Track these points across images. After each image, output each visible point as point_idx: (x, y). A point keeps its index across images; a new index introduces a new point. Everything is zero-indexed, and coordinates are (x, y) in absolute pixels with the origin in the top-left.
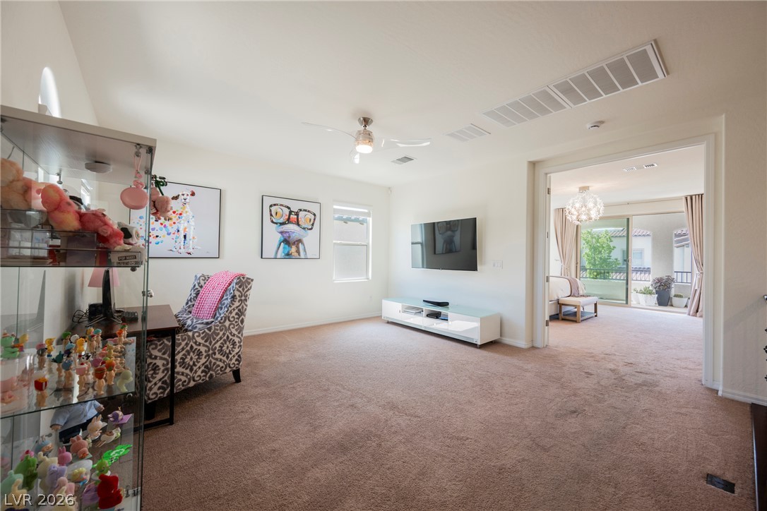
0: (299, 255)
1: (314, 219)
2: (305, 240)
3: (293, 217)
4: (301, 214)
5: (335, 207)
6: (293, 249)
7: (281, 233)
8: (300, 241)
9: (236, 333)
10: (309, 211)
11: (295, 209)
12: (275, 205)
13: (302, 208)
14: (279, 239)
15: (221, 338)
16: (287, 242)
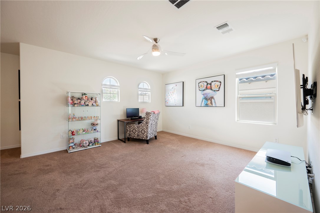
0: (212, 105)
1: (220, 85)
2: (215, 97)
3: (209, 86)
4: (213, 84)
5: (237, 74)
6: (209, 102)
7: (203, 94)
8: (212, 98)
10: (217, 81)
11: (209, 82)
12: (200, 82)
13: (213, 80)
14: (202, 98)
16: (206, 99)
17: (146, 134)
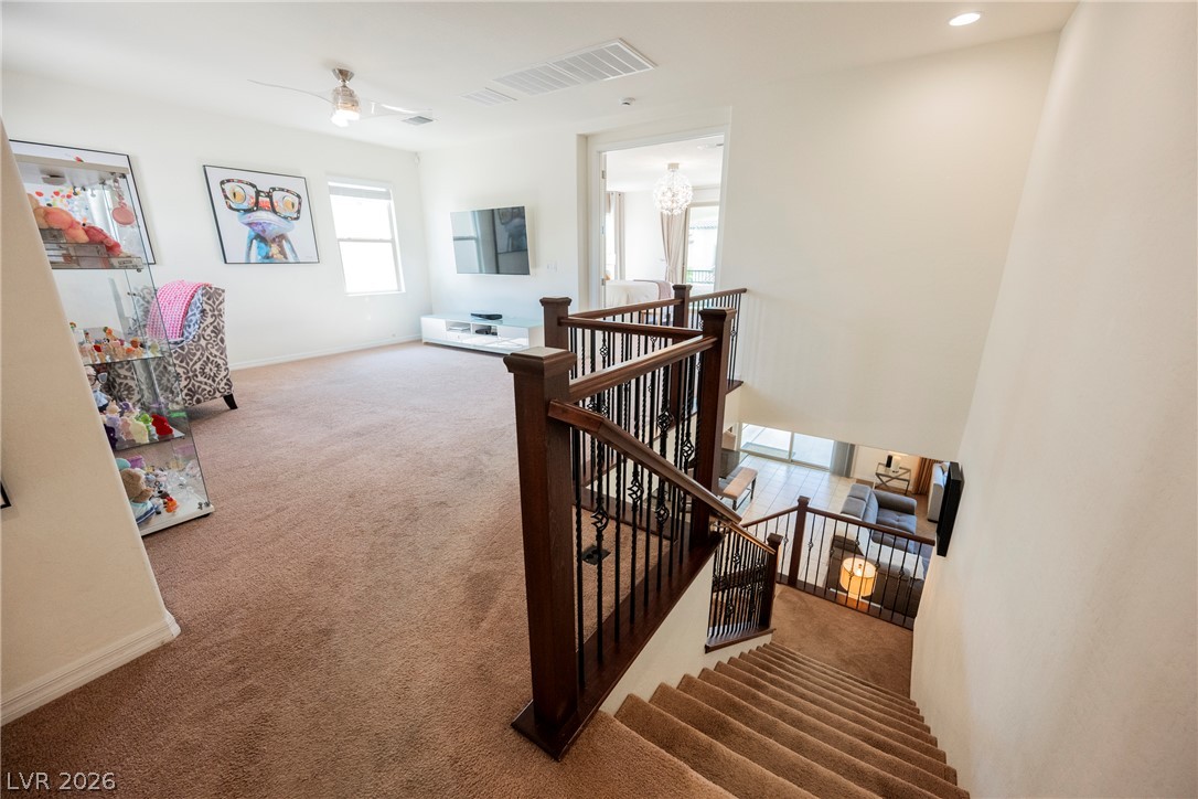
0: (286, 257)
1: (300, 204)
2: (289, 235)
3: (263, 200)
4: (277, 196)
5: (330, 184)
6: (274, 249)
7: (250, 224)
8: (282, 237)
9: (218, 354)
10: (288, 191)
11: (264, 187)
12: (228, 181)
13: (276, 186)
15: (199, 359)
16: (261, 238)
17: (223, 373)
